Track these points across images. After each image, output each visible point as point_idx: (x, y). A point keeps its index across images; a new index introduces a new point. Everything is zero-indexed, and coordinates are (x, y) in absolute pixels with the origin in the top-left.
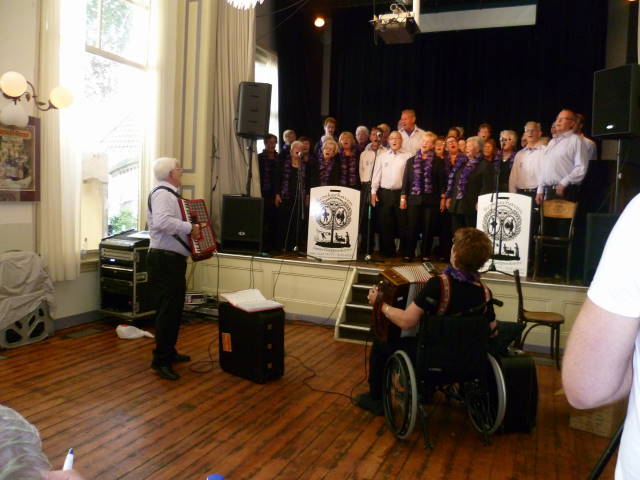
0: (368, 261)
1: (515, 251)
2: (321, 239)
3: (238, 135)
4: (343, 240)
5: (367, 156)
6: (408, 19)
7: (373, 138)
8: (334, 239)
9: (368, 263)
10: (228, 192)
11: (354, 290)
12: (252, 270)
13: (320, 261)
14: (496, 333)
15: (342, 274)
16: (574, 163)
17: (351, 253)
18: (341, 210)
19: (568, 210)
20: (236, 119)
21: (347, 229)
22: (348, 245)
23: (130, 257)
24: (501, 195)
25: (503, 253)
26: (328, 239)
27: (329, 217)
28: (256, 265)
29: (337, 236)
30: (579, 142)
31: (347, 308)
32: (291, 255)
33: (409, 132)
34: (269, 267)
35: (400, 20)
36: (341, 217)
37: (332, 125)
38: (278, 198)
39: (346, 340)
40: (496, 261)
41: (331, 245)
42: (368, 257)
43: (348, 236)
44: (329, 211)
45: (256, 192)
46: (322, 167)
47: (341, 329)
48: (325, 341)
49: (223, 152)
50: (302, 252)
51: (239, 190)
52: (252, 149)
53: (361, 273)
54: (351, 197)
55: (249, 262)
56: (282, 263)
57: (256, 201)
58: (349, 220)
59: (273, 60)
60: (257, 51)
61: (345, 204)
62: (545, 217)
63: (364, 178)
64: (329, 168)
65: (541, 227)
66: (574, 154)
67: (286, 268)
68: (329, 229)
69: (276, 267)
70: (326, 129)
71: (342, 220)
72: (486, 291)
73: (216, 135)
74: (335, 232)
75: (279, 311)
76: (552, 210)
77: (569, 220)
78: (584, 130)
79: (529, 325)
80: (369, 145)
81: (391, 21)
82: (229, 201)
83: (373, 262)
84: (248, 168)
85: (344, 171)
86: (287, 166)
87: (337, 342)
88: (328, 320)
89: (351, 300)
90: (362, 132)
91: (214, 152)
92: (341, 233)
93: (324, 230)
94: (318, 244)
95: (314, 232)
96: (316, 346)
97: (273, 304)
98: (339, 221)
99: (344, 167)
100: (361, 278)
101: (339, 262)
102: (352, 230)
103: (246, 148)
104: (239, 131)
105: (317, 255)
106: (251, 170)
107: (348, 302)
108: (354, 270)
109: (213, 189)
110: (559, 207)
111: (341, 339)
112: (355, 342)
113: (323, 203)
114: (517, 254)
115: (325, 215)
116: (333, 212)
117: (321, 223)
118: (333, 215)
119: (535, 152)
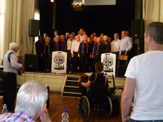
0: (70, 73)
2: (55, 67)
3: (29, 35)
4: (62, 67)
5: (69, 42)
6: (82, 5)
7: (70, 37)
8: (60, 67)
9: (70, 74)
10: (26, 53)
11: (66, 82)
12: (35, 77)
13: (56, 73)
14: (109, 90)
15: (63, 77)
17: (65, 71)
18: (61, 58)
19: (126, 58)
20: (29, 31)
21: (63, 64)
22: (64, 69)
24: (108, 54)
25: (108, 70)
26: (58, 67)
27: (58, 61)
28: (36, 75)
29: (60, 66)
31: (65, 87)
32: (47, 72)
33: (82, 35)
34: (40, 76)
35: (80, 5)
36: (61, 60)
37: (57, 32)
38: (42, 55)
39: (65, 96)
40: (107, 72)
41: (58, 69)
42: (70, 72)
43: (63, 66)
44: (58, 59)
45: (35, 53)
46: (56, 46)
47: (63, 93)
48: (59, 97)
49: (24, 41)
50: (50, 71)
51: (30, 53)
52: (34, 40)
53: (68, 77)
54: (65, 54)
55: (34, 74)
56: (44, 74)
57: (35, 56)
58: (64, 61)
59: (38, 12)
60: (35, 10)
61: (62, 56)
62: (120, 60)
63: (68, 49)
64: (58, 46)
65: (119, 63)
67: (45, 76)
68: (58, 64)
69: (42, 76)
70: (55, 34)
71: (62, 61)
73: (22, 35)
76: (121, 58)
77: (126, 60)
78: (130, 35)
80: (69, 39)
81: (77, 5)
82: (26, 56)
83: (71, 74)
84: (32, 46)
85: (62, 47)
86: (45, 45)
87: (62, 97)
88: (58, 91)
89: (66, 85)
90: (68, 35)
91: (21, 40)
92: (62, 65)
93: (56, 64)
94: (55, 68)
95: (54, 65)
96: (56, 98)
98: (61, 62)
99: (62, 45)
100: (68, 78)
101: (61, 74)
102: (65, 64)
103: (32, 40)
104: (30, 34)
105: (54, 72)
106: (33, 46)
107: (65, 85)
108: (67, 76)
109: (21, 52)
110: (124, 57)
111: (63, 96)
112: (68, 97)
113: (56, 56)
114: (112, 70)
115: (57, 60)
116: (59, 59)
117: (55, 62)
118: (59, 60)
119: (117, 42)
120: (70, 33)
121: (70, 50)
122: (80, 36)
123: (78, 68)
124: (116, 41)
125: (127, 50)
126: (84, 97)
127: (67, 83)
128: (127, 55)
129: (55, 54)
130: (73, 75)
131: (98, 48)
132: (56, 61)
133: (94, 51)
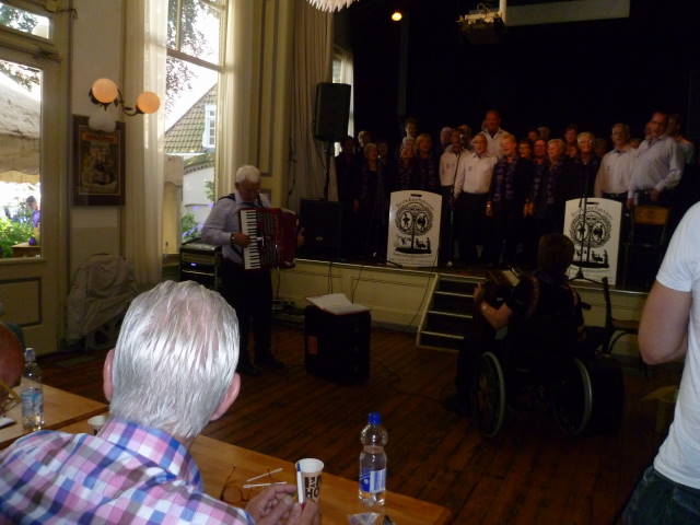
1: (604, 258)
2: (401, 244)
3: (315, 137)
4: (424, 246)
5: (448, 158)
6: (495, 19)
7: (454, 139)
8: (415, 245)
9: (449, 270)
10: (305, 196)
11: (435, 296)
12: (330, 276)
13: (400, 267)
14: (584, 336)
15: (423, 281)
16: (669, 166)
17: (431, 259)
18: (422, 215)
19: (660, 216)
20: (314, 121)
21: (428, 234)
22: (429, 251)
23: (212, 261)
24: (590, 200)
25: (591, 259)
26: (409, 244)
27: (409, 222)
28: (335, 271)
29: (417, 242)
30: (675, 145)
31: (428, 315)
33: (492, 134)
34: (348, 273)
35: (487, 20)
36: (422, 222)
38: (356, 203)
39: (428, 347)
40: (583, 269)
41: (411, 251)
42: (450, 263)
43: (428, 242)
44: (409, 216)
45: (333, 195)
47: (423, 336)
48: (406, 348)
49: (300, 155)
51: (317, 194)
52: (332, 149)
53: (443, 279)
54: (433, 201)
55: (327, 268)
56: (362, 269)
57: (333, 205)
58: (430, 226)
60: (335, 50)
61: (426, 209)
62: (636, 224)
63: (446, 181)
64: (410, 172)
66: (669, 157)
67: (365, 274)
68: (409, 234)
69: (356, 273)
70: (407, 130)
71: (423, 225)
72: (575, 295)
73: (293, 137)
74: (415, 237)
75: (365, 315)
76: (643, 216)
79: (617, 333)
80: (450, 147)
81: (479, 21)
83: (454, 269)
84: (325, 172)
87: (419, 349)
88: (408, 327)
89: (432, 306)
91: (291, 154)
92: (422, 239)
93: (404, 236)
94: (399, 249)
95: (395, 236)
96: (397, 353)
97: (359, 307)
98: (419, 226)
99: (423, 171)
100: (442, 285)
101: (420, 268)
102: (433, 236)
103: (324, 151)
104: (317, 134)
105: (397, 262)
106: (328, 174)
107: (429, 309)
108: (436, 276)
109: (290, 193)
110: (651, 213)
111: (423, 347)
112: (438, 349)
113: (403, 208)
114: (606, 261)
115: (406, 220)
116: (414, 217)
117: (401, 228)
118: (414, 220)
119: (624, 155)
120: (454, 125)
121: (452, 186)
122: (488, 137)
123: (480, 250)
124: (619, 152)
126: (487, 356)
127: (437, 301)
129: (399, 198)
130: (458, 273)
132: (403, 222)
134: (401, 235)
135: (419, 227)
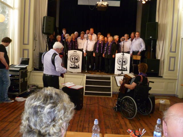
0: (86, 72)
1: (126, 68)
2: (71, 66)
4: (78, 66)
8: (75, 66)
11: (87, 81)
13: (72, 73)
15: (81, 76)
16: (141, 46)
17: (80, 70)
19: (139, 58)
20: (43, 28)
22: (79, 68)
26: (73, 66)
27: (73, 60)
29: (76, 65)
31: (86, 86)
36: (77, 59)
37: (65, 31)
41: (74, 68)
46: (68, 44)
47: (85, 92)
49: (37, 38)
54: (80, 53)
61: (78, 56)
62: (133, 60)
70: (63, 32)
74: (75, 64)
76: (135, 58)
77: (139, 60)
84: (46, 44)
91: (34, 38)
92: (77, 64)
94: (70, 68)
95: (69, 64)
100: (87, 78)
101: (78, 73)
102: (80, 63)
104: (44, 32)
105: (71, 71)
108: (86, 75)
109: (34, 50)
110: (136, 57)
111: (85, 96)
112: (90, 96)
113: (72, 55)
114: (127, 69)
115: (72, 59)
116: (75, 58)
117: (71, 61)
118: (75, 59)
124: (126, 41)
125: (140, 51)
126: (127, 97)
127: (87, 83)
128: (140, 55)
129: (71, 52)
130: (91, 74)
131: (109, 48)
133: (106, 50)
134: (71, 63)
135: (76, 61)
